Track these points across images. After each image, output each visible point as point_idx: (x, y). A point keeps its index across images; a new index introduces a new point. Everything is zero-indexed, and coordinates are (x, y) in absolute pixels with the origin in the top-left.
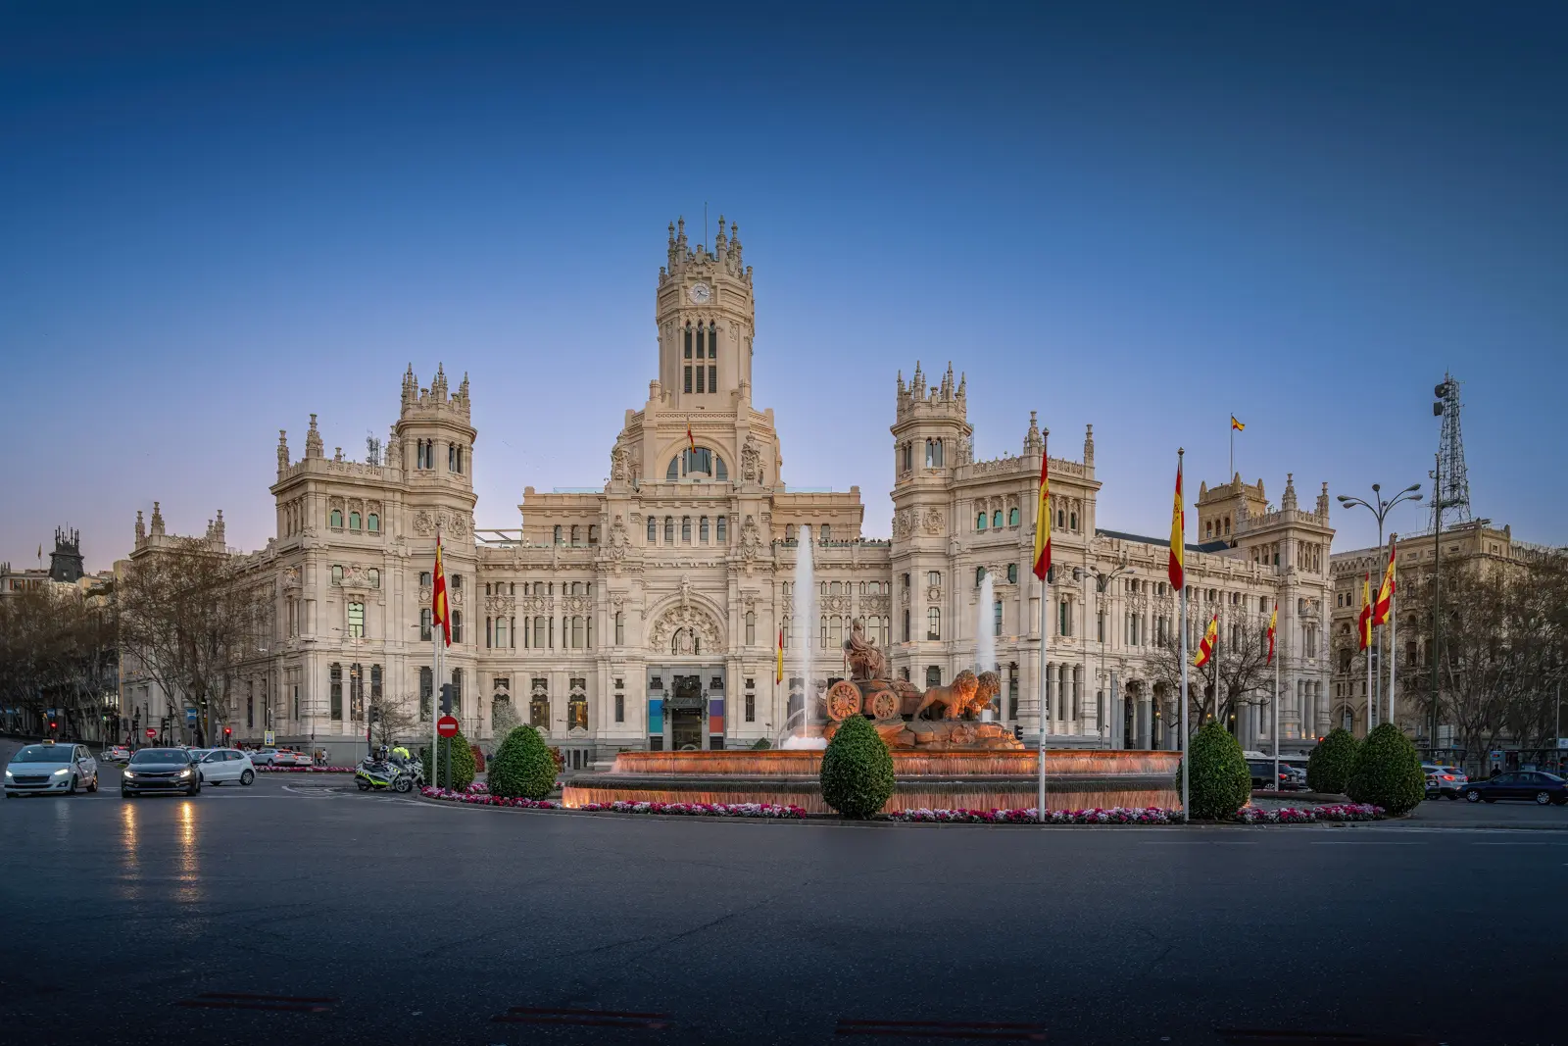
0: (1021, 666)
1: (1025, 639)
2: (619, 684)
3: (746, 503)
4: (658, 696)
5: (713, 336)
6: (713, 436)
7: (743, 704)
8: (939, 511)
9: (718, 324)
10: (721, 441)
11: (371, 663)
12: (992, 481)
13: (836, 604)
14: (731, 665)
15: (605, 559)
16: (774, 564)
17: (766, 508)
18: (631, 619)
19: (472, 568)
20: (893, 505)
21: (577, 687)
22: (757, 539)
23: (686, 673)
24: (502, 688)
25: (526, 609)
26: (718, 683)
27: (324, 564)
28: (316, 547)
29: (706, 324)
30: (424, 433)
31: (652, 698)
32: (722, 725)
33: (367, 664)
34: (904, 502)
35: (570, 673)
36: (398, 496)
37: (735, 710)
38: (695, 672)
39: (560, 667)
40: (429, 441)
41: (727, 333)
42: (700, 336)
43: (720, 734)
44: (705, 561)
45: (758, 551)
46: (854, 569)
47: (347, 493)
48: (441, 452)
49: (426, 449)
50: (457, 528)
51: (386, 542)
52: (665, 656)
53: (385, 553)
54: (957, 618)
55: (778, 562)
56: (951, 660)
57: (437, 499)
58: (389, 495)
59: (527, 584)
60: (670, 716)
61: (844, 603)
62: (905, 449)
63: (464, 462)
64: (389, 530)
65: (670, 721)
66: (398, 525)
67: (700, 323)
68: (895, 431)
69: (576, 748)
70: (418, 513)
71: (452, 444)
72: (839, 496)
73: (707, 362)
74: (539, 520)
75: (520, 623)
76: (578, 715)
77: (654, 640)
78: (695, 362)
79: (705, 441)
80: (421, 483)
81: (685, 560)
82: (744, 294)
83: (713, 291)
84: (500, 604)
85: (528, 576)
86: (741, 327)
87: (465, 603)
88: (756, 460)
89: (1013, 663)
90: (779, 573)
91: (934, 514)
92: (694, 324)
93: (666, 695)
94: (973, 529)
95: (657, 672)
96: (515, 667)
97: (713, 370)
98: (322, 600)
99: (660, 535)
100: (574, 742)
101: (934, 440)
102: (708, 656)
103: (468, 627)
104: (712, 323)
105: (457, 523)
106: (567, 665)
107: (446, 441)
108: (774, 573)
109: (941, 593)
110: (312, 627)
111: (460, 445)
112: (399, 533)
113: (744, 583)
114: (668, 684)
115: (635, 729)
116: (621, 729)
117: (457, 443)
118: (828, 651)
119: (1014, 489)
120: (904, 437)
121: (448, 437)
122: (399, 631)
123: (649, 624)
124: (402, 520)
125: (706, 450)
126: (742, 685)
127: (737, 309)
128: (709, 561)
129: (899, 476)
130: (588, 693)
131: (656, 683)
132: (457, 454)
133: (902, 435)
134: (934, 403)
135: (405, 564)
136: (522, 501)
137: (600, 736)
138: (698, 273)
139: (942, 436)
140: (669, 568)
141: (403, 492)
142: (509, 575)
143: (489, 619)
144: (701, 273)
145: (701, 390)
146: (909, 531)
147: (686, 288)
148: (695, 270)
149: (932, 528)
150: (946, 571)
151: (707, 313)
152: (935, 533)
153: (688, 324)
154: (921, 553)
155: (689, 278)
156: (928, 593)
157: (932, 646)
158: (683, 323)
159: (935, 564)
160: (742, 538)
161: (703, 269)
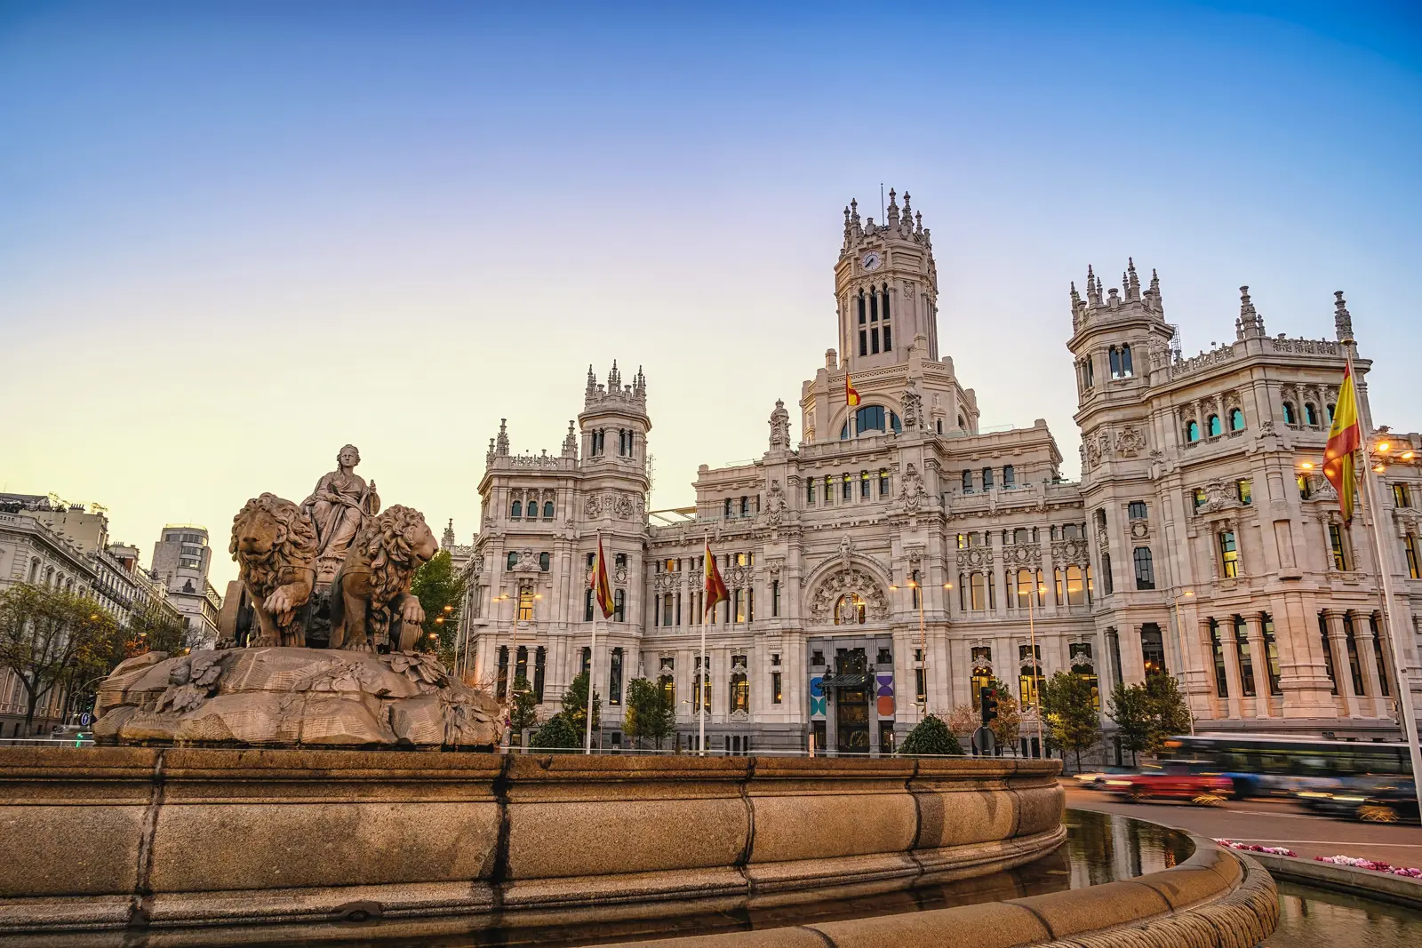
0: (1274, 617)
1: (1276, 578)
2: (776, 661)
3: (907, 451)
4: (819, 673)
5: (886, 298)
6: (886, 392)
7: (913, 680)
8: (1132, 428)
9: (890, 285)
10: (891, 396)
11: (535, 646)
12: (1197, 380)
13: (1022, 554)
14: (897, 634)
15: (762, 525)
16: (943, 515)
17: (931, 454)
18: (789, 589)
19: (639, 546)
20: (1079, 430)
21: (738, 665)
22: (920, 488)
23: (850, 646)
24: (666, 668)
25: (691, 584)
26: (885, 657)
27: (501, 551)
28: (494, 536)
29: (879, 288)
31: (814, 676)
32: (892, 707)
33: (532, 646)
34: (1090, 425)
35: (733, 650)
36: (571, 484)
37: (905, 687)
38: (859, 644)
39: (722, 644)
40: (602, 430)
41: (901, 293)
42: (873, 300)
43: (890, 718)
44: (865, 518)
45: (924, 501)
46: (1040, 512)
47: (525, 484)
48: (613, 439)
50: (623, 508)
51: (556, 527)
52: (826, 627)
53: (554, 537)
54: (1173, 558)
55: (947, 512)
56: (1173, 614)
57: (603, 482)
58: (563, 483)
59: (692, 560)
60: (833, 697)
61: (1031, 552)
62: (1085, 366)
64: (560, 515)
65: (833, 703)
66: (569, 509)
67: (873, 288)
68: (1073, 346)
69: (735, 734)
70: (588, 498)
71: (622, 431)
72: (1021, 432)
73: (881, 323)
74: (711, 496)
75: (685, 600)
76: (739, 696)
77: (815, 610)
78: (869, 326)
79: (872, 398)
80: (594, 469)
81: (845, 520)
82: (920, 254)
83: (883, 256)
84: (668, 581)
85: (693, 551)
86: (917, 285)
87: (629, 582)
88: (916, 405)
89: (1263, 613)
90: (949, 525)
91: (1128, 433)
92: (867, 290)
93: (829, 671)
94: (1181, 443)
95: (817, 646)
96: (679, 645)
97: (887, 330)
98: (496, 585)
99: (819, 495)
100: (734, 727)
101: (1119, 348)
102: (873, 625)
103: (633, 606)
104: (885, 286)
105: (623, 504)
106: (728, 642)
107: (616, 428)
108: (945, 525)
109: (1149, 528)
110: (484, 611)
111: (632, 431)
112: (569, 516)
113: (907, 538)
114: (830, 659)
115: (791, 712)
116: (778, 711)
117: (629, 429)
118: (969, 615)
119: (1229, 384)
120: (1083, 351)
121: (619, 424)
122: (563, 612)
123: (809, 593)
124: (573, 505)
125: (879, 408)
126: (911, 655)
127: (909, 269)
128: (870, 518)
129: (1081, 396)
130: (749, 672)
131: (817, 659)
132: (628, 440)
133: (1081, 350)
135: (574, 546)
136: (696, 479)
137: (757, 720)
138: (868, 243)
139: (1129, 342)
140: (829, 530)
141: (576, 480)
142: (676, 552)
143: (657, 596)
144: (872, 242)
145: (875, 350)
146: (1099, 457)
147: (856, 259)
148: (866, 241)
149: (1126, 450)
150: (1153, 500)
151: (878, 278)
152: (1132, 455)
153: (861, 291)
154: (1115, 481)
155: (860, 250)
156: (1130, 530)
157: (1144, 597)
158: (856, 293)
159: (1137, 492)
160: (902, 489)
161: (874, 239)
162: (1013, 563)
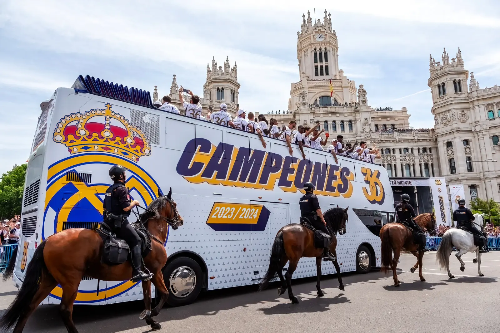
3: (362, 113)
5: (326, 54)
8: (465, 112)
9: (328, 49)
16: (379, 140)
22: (370, 129)
29: (323, 49)
30: (220, 85)
34: (440, 111)
40: (223, 89)
41: (332, 53)
42: (321, 54)
46: (416, 142)
48: (227, 93)
49: (220, 91)
61: (411, 157)
62: (439, 87)
63: (236, 98)
67: (320, 49)
72: (398, 111)
73: (324, 64)
78: (319, 64)
83: (325, 36)
91: (463, 113)
92: (318, 49)
97: (327, 67)
101: (457, 81)
104: (325, 49)
107: (229, 88)
108: (378, 144)
109: (471, 150)
111: (235, 91)
117: (233, 90)
120: (439, 81)
125: (329, 97)
127: (334, 44)
132: (233, 94)
134: (455, 65)
138: (319, 30)
139: (461, 79)
144: (320, 30)
145: (322, 74)
147: (314, 36)
148: (318, 29)
149: (462, 120)
150: (473, 139)
151: (323, 45)
152: (464, 121)
153: (315, 49)
154: (460, 131)
155: (315, 32)
156: (464, 150)
157: (470, 175)
158: (313, 49)
159: (467, 136)
160: (363, 129)
161: (321, 28)
162: (404, 161)
